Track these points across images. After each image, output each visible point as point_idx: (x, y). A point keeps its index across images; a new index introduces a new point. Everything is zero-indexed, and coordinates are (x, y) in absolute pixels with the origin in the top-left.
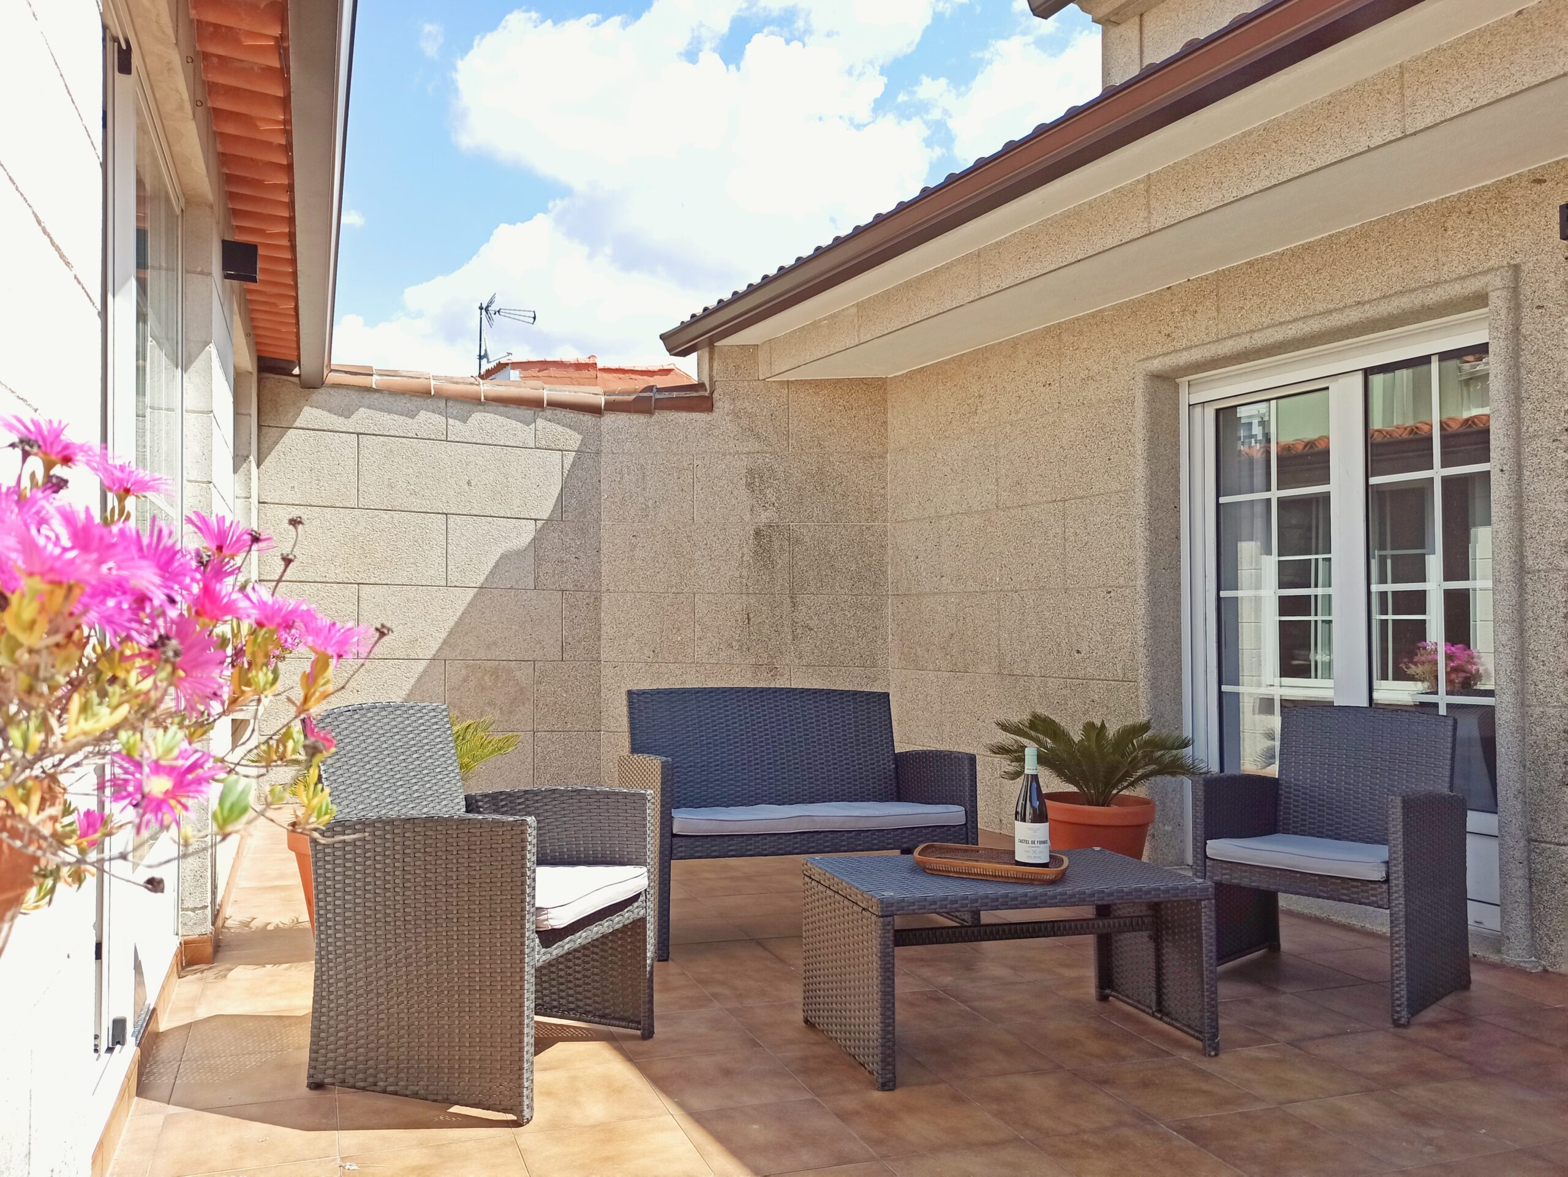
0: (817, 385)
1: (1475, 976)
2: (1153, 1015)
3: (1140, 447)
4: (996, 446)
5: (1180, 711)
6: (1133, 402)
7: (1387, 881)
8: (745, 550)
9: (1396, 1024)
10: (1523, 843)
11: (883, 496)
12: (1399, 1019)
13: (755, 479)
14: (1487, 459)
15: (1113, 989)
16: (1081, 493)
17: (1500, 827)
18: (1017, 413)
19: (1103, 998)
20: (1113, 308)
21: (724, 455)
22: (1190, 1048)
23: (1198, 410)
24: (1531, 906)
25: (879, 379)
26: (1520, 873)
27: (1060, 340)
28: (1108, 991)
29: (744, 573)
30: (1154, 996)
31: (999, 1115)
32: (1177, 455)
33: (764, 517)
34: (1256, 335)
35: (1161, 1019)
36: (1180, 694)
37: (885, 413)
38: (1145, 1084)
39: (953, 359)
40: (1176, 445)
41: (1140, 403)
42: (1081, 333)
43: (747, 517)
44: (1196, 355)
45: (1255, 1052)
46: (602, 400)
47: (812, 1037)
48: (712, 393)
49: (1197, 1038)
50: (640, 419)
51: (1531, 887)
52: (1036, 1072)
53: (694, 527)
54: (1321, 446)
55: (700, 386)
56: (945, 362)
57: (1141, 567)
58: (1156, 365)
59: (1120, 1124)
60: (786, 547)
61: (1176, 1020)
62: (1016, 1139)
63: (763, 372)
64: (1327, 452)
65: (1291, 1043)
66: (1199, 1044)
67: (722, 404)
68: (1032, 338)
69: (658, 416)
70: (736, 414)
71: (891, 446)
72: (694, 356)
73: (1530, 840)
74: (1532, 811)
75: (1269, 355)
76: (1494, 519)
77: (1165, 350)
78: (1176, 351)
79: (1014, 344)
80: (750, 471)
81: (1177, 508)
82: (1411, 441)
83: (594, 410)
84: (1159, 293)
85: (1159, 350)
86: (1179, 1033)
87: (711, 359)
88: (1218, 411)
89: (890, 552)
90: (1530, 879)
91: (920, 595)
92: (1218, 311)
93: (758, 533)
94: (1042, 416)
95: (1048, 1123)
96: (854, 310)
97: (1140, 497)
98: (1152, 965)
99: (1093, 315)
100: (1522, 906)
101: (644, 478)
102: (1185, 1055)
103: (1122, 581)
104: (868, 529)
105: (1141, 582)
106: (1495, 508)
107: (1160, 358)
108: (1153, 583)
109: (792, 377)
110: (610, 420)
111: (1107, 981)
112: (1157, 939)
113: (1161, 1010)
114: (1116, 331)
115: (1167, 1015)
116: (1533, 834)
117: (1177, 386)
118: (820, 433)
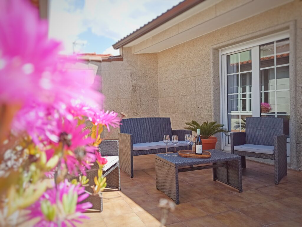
0: (144, 54)
1: (288, 172)
2: (227, 184)
3: (212, 64)
4: (181, 66)
5: (220, 119)
6: (210, 55)
7: (274, 154)
8: (131, 89)
9: (276, 184)
10: (295, 144)
11: (157, 77)
12: (276, 183)
13: (132, 75)
14: (288, 62)
15: (217, 178)
16: (198, 75)
17: (291, 141)
18: (185, 58)
19: (215, 180)
20: (205, 35)
21: (126, 70)
22: (236, 191)
23: (223, 56)
24: (297, 157)
25: (156, 53)
26: (295, 150)
27: (194, 42)
28: (216, 179)
29: (131, 94)
30: (227, 180)
31: (203, 209)
32: (219, 66)
33: (134, 82)
34: (237, 39)
35: (228, 185)
36: (220, 115)
37: (157, 60)
38: (230, 200)
39: (171, 48)
40: (218, 64)
41: (211, 55)
42: (198, 41)
43: (131, 83)
44: (223, 44)
45: (249, 191)
46: (101, 59)
47: (159, 192)
48: (123, 57)
49: (237, 189)
50: (108, 63)
51: (297, 153)
52: (207, 198)
53: (120, 85)
54: (250, 62)
55: (120, 56)
56: (170, 49)
57: (212, 90)
58: (215, 47)
59: (229, 211)
60: (138, 88)
61: (232, 185)
62: (208, 215)
63: (133, 52)
64: (251, 63)
65: (256, 189)
66: (238, 190)
67: (125, 59)
68: (187, 42)
69: (113, 62)
70: (128, 61)
71: (159, 67)
72: (119, 50)
73: (297, 143)
74: (298, 137)
75: (239, 43)
76: (290, 76)
77: (217, 43)
78: (219, 43)
79: (184, 44)
80: (131, 73)
81: (219, 77)
82: (269, 60)
83: (99, 61)
84: (215, 31)
85: (215, 43)
86: (233, 188)
87: (122, 50)
88: (227, 56)
89: (159, 89)
90: (297, 151)
91: (165, 97)
92: (228, 34)
93: (133, 86)
94: (190, 59)
95: (213, 211)
96: (151, 38)
97: (212, 75)
98: (226, 173)
99: (201, 37)
100: (295, 157)
101: (110, 75)
102: (236, 193)
103: (208, 92)
104: (154, 84)
105: (212, 93)
106: (290, 73)
107: (216, 45)
108: (214, 93)
109: (139, 53)
110: (103, 63)
111: (216, 177)
112: (227, 168)
113: (228, 183)
114: (206, 40)
115: (230, 184)
116: (298, 142)
117: (219, 51)
118: (144, 65)
